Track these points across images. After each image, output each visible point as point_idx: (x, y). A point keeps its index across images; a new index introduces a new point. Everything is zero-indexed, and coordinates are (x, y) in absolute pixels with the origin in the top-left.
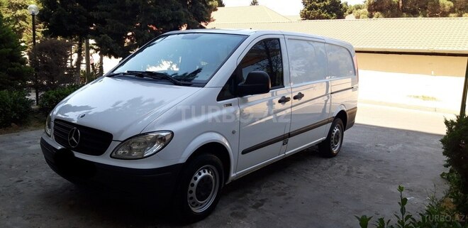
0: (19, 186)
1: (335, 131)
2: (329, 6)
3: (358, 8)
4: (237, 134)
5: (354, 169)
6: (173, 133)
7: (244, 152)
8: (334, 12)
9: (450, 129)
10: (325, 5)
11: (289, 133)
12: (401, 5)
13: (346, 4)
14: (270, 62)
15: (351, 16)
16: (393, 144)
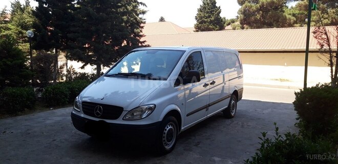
1: (232, 102)
2: (214, 21)
3: (233, 21)
4: (184, 105)
5: (245, 124)
6: (155, 105)
7: (187, 115)
8: (217, 25)
9: (297, 97)
10: (210, 20)
11: (209, 104)
12: (262, 20)
13: (225, 18)
15: (229, 27)
16: (266, 109)
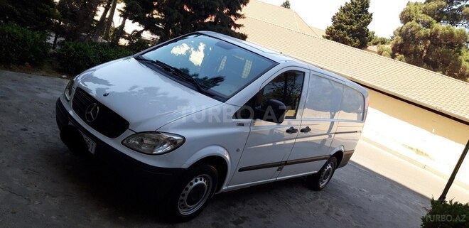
0: (23, 134)
1: (328, 168)
2: (355, 31)
3: (383, 42)
4: (240, 152)
5: (334, 209)
6: (184, 139)
7: (241, 170)
8: (358, 37)
10: (351, 28)
11: (286, 162)
12: (424, 55)
13: (373, 33)
14: (286, 86)
15: (375, 48)
16: (376, 193)
